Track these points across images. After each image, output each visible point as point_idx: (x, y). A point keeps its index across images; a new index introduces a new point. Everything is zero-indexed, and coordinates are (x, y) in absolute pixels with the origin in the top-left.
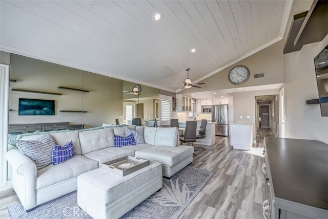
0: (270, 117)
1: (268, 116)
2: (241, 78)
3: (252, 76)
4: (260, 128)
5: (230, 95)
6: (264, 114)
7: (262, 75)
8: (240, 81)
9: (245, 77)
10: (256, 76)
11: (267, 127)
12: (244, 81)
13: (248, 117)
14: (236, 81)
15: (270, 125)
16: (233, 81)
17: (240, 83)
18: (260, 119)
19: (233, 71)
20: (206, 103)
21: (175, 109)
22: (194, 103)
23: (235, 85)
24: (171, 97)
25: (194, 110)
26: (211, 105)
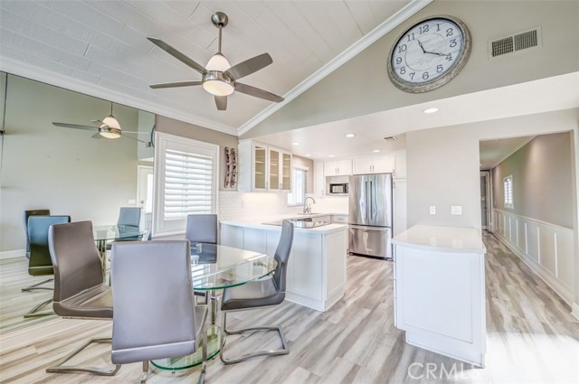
1: (486, 202)
2: (437, 61)
3: (482, 48)
5: (396, 141)
7: (529, 40)
8: (433, 74)
9: (454, 56)
10: (501, 47)
12: (448, 72)
13: (456, 210)
14: (418, 78)
16: (406, 77)
17: (432, 81)
19: (406, 38)
20: (338, 170)
21: (233, 182)
22: (306, 171)
23: (413, 92)
24: (218, 147)
25: (308, 188)
26: (350, 174)
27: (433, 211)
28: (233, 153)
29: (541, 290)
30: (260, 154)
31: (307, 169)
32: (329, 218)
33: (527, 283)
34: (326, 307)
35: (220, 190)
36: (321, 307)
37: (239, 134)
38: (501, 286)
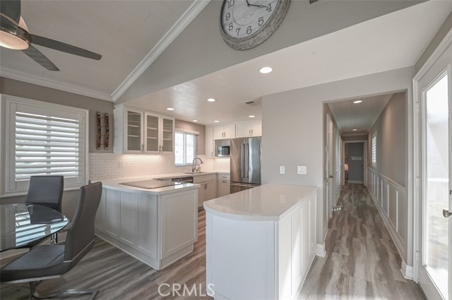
0: (366, 164)
1: (363, 161)
4: (346, 182)
6: (353, 159)
8: (256, 27)
9: (274, 5)
11: (360, 182)
13: (302, 170)
14: (243, 34)
15: (366, 179)
18: (346, 166)
20: (224, 134)
21: (106, 145)
22: (197, 135)
23: (240, 50)
24: (87, 112)
25: (200, 150)
26: (234, 137)
27: (282, 170)
28: (106, 118)
29: (383, 243)
30: (134, 118)
31: (198, 133)
32: (215, 176)
33: (373, 236)
34: (161, 266)
35: (90, 151)
36: (156, 266)
37: (114, 99)
38: (348, 240)
